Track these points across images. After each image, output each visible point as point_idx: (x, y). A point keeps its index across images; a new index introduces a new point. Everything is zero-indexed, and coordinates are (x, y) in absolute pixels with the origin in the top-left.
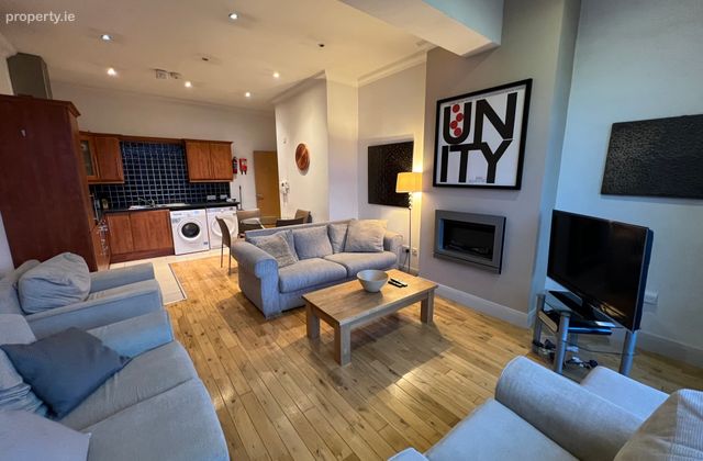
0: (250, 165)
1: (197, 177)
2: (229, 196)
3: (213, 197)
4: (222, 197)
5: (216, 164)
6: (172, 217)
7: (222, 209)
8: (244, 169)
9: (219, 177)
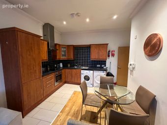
0: (116, 53)
1: (93, 58)
2: (105, 66)
3: (99, 66)
4: (103, 66)
5: (101, 53)
6: (82, 72)
7: (100, 72)
8: (113, 55)
9: (101, 58)
